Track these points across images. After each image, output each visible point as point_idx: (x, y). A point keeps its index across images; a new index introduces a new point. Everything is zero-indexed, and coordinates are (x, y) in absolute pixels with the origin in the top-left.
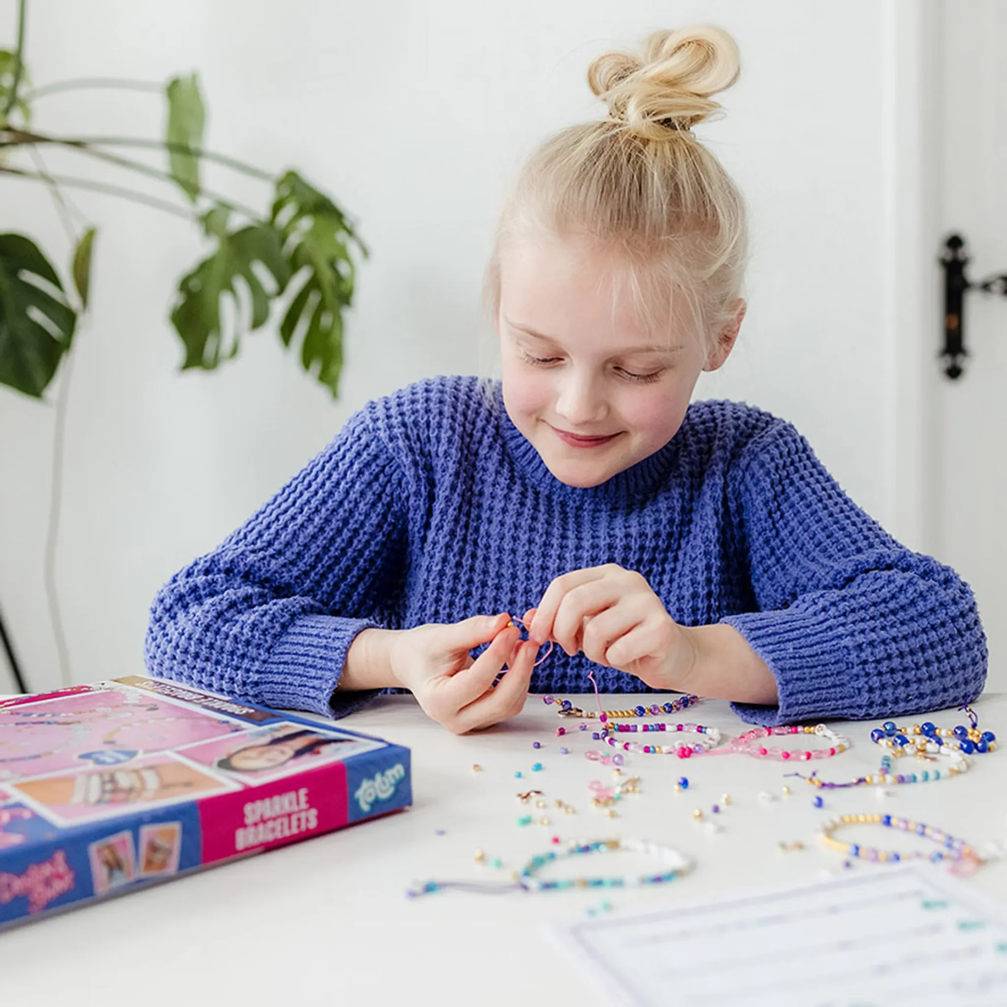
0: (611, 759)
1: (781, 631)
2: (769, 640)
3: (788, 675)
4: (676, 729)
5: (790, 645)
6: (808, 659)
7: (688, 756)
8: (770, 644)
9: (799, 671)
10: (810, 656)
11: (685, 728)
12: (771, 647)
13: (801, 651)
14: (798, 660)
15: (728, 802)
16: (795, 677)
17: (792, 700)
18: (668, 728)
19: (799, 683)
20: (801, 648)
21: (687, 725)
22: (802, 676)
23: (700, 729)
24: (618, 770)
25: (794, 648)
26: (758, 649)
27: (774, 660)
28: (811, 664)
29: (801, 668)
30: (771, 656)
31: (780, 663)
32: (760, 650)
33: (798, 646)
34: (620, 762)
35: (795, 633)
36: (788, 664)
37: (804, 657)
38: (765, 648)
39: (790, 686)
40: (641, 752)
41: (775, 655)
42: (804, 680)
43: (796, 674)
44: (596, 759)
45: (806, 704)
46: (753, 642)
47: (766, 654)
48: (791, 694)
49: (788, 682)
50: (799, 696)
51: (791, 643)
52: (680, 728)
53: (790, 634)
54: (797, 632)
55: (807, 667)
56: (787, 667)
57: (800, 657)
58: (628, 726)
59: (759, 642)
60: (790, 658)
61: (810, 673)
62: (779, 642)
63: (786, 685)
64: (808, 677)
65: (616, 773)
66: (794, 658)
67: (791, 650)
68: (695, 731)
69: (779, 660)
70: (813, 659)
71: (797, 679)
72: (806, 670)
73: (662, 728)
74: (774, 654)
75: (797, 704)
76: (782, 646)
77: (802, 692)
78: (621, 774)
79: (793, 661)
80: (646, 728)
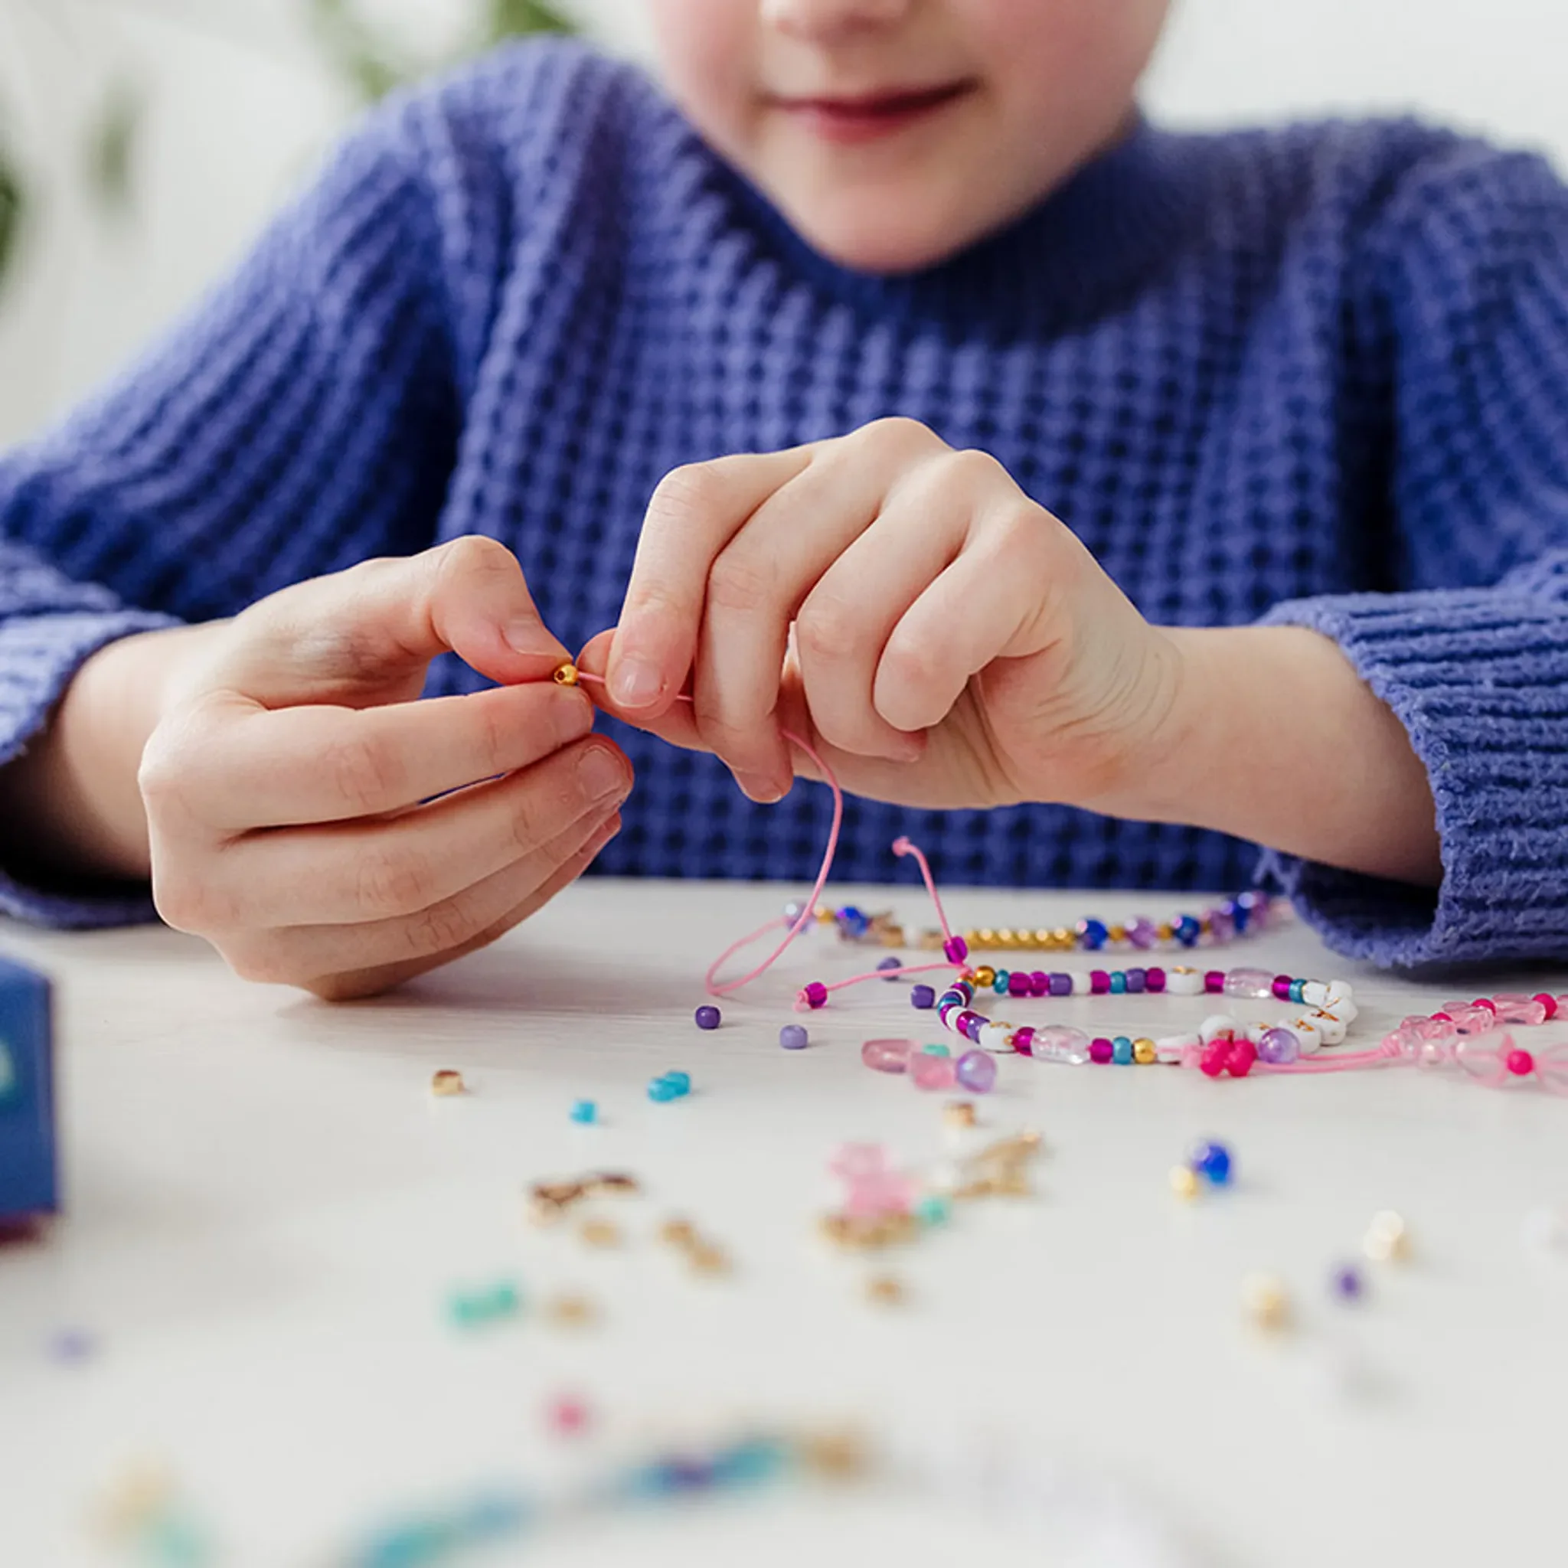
0: (951, 1069)
1: (1456, 623)
2: (1414, 644)
3: (1474, 762)
4: (1201, 984)
5: (1486, 672)
6: (1544, 724)
7: (1239, 1071)
8: (1416, 658)
9: (1509, 757)
10: (1549, 715)
11: (1229, 986)
12: (1421, 669)
13: (1520, 693)
14: (1507, 723)
15: (1403, 1252)
16: (1495, 771)
17: (1487, 844)
18: (1172, 981)
19: (1512, 795)
20: (1518, 684)
21: (1236, 972)
22: (1519, 773)
23: (1282, 988)
24: (967, 1107)
25: (1499, 683)
26: (1378, 670)
27: (1429, 710)
28: (1548, 739)
29: (1516, 747)
30: (1421, 697)
31: (1452, 723)
32: (1382, 674)
33: (1508, 676)
34: (978, 1080)
35: (1501, 633)
36: (1473, 729)
37: (1525, 715)
38: (1403, 670)
39: (1480, 799)
40: (1078, 1058)
41: (1436, 695)
42: (1524, 785)
43: (1498, 763)
44: (899, 1069)
45: (1536, 866)
46: (1363, 645)
47: (1407, 690)
48: (1482, 826)
49: (1471, 785)
50: (1511, 834)
51: (1488, 665)
52: (1214, 983)
53: (1487, 635)
54: (1510, 631)
55: (1535, 748)
56: (1473, 735)
57: (1514, 714)
58: (1039, 976)
59: (1382, 648)
60: (1483, 711)
61: (1546, 766)
62: (1451, 657)
63: (1466, 794)
64: (1535, 774)
65: (958, 1117)
66: (1495, 712)
67: (1488, 687)
68: (1264, 993)
69: (1445, 711)
70: (1553, 723)
71: (1503, 781)
72: (1530, 756)
73: (1153, 982)
74: (1429, 691)
75: (1504, 862)
76: (1459, 669)
77: (1517, 822)
78: (971, 1121)
79: (1490, 721)
80: (1101, 984)
